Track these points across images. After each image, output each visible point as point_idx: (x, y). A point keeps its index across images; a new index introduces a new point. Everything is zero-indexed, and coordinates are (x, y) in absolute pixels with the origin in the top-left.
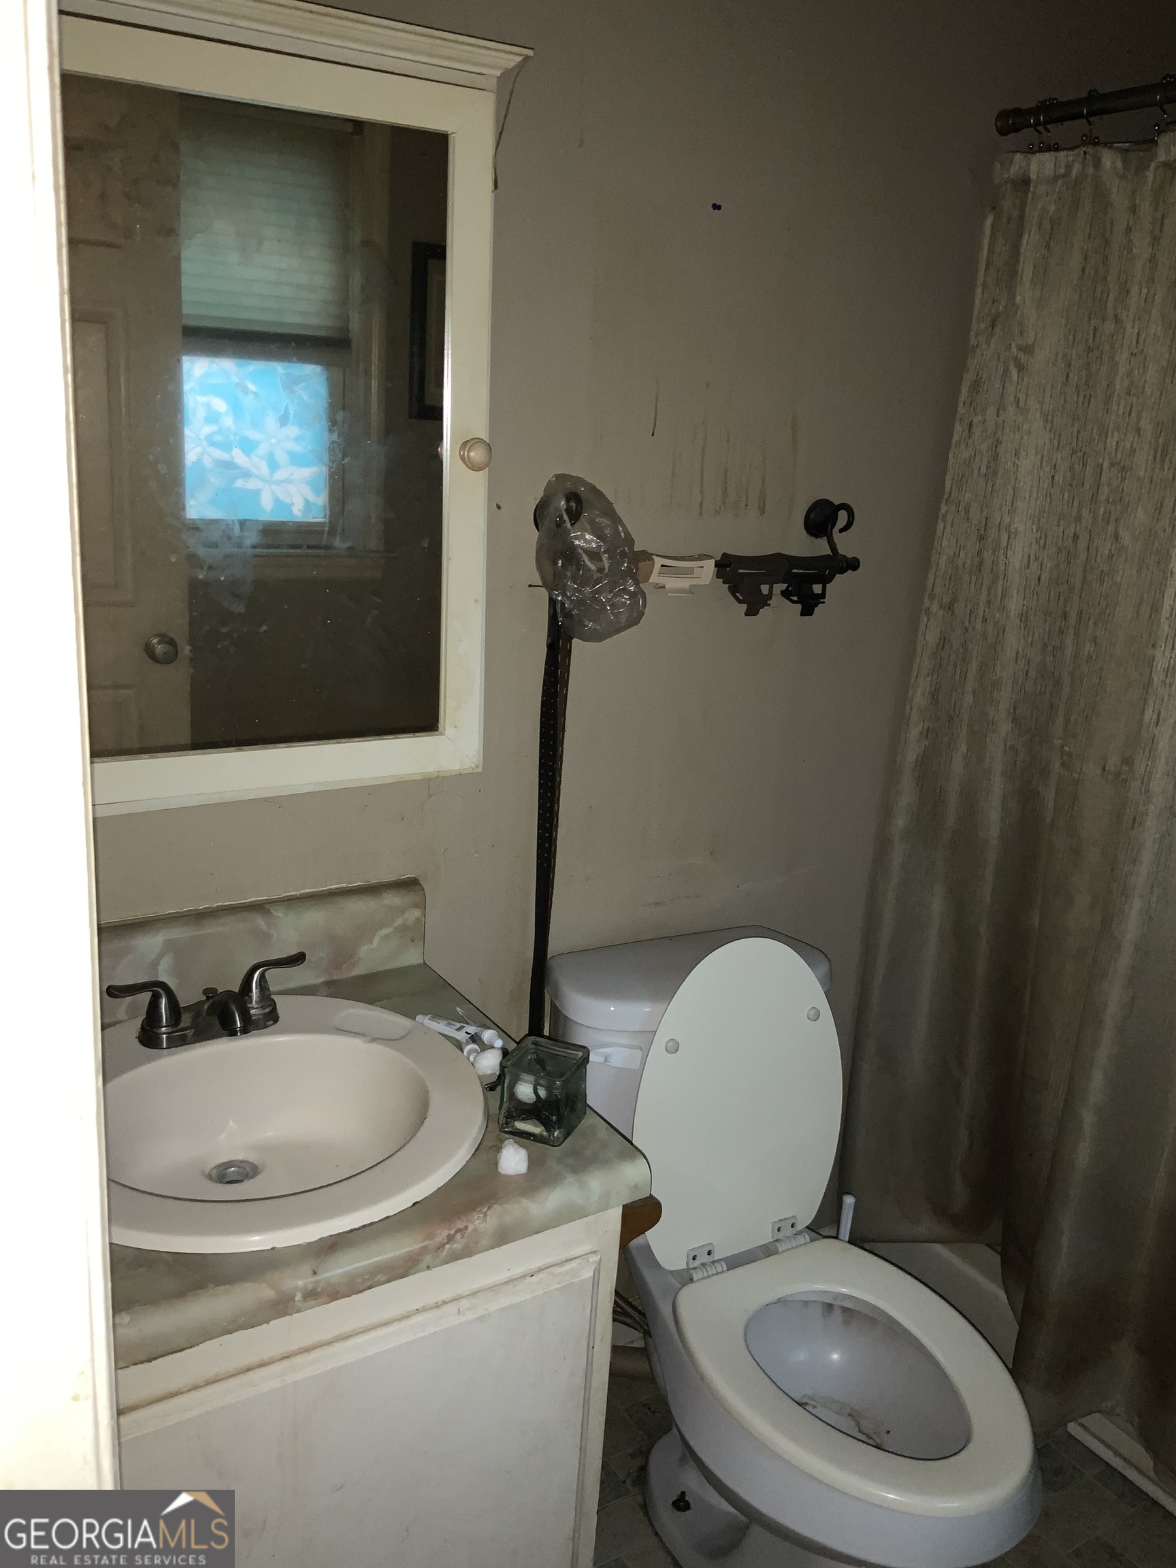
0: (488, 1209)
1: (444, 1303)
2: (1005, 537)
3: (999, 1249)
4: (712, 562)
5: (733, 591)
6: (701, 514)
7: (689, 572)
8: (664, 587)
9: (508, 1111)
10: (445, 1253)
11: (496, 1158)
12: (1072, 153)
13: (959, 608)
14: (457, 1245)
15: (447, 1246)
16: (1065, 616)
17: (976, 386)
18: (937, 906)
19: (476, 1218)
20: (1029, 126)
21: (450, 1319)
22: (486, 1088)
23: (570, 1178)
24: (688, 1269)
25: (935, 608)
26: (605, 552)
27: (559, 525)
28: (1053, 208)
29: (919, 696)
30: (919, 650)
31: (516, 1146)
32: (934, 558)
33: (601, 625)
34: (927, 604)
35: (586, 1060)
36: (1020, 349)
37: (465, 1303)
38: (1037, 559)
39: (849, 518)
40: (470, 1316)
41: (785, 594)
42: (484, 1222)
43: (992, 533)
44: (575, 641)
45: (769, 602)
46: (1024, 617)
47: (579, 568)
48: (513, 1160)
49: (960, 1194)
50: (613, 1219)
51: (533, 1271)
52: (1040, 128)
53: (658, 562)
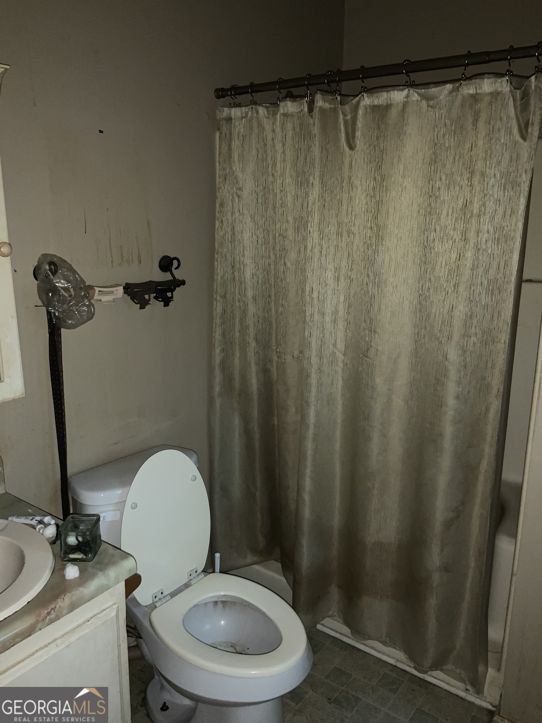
0: (65, 596)
1: (49, 644)
2: (242, 266)
3: (280, 561)
4: (122, 287)
5: (133, 299)
6: (112, 266)
7: (112, 292)
8: (101, 300)
9: (65, 551)
10: (47, 620)
11: (64, 574)
12: (247, 108)
13: (228, 296)
14: (53, 616)
15: (48, 617)
16: (270, 296)
17: (222, 205)
18: (237, 422)
19: (59, 601)
20: (228, 95)
21: (53, 650)
22: (51, 544)
23: (100, 574)
24: (153, 603)
25: (219, 298)
26: (71, 288)
27: (47, 277)
28: (242, 130)
29: (218, 335)
30: (215, 316)
31: (72, 565)
32: (215, 277)
33: (74, 321)
34: (215, 296)
35: (98, 519)
36: (237, 189)
37: (59, 642)
38: (256, 275)
39: (178, 263)
40: (63, 646)
41: (156, 298)
42: (63, 602)
43: (237, 265)
44: (62, 330)
45: (149, 302)
46: (254, 298)
47: (60, 296)
48: (72, 572)
49: (261, 542)
50: (122, 586)
51: (89, 619)
52: (233, 97)
53: (97, 289)
